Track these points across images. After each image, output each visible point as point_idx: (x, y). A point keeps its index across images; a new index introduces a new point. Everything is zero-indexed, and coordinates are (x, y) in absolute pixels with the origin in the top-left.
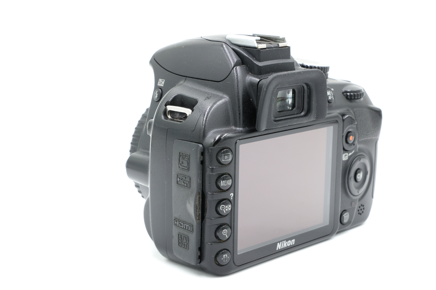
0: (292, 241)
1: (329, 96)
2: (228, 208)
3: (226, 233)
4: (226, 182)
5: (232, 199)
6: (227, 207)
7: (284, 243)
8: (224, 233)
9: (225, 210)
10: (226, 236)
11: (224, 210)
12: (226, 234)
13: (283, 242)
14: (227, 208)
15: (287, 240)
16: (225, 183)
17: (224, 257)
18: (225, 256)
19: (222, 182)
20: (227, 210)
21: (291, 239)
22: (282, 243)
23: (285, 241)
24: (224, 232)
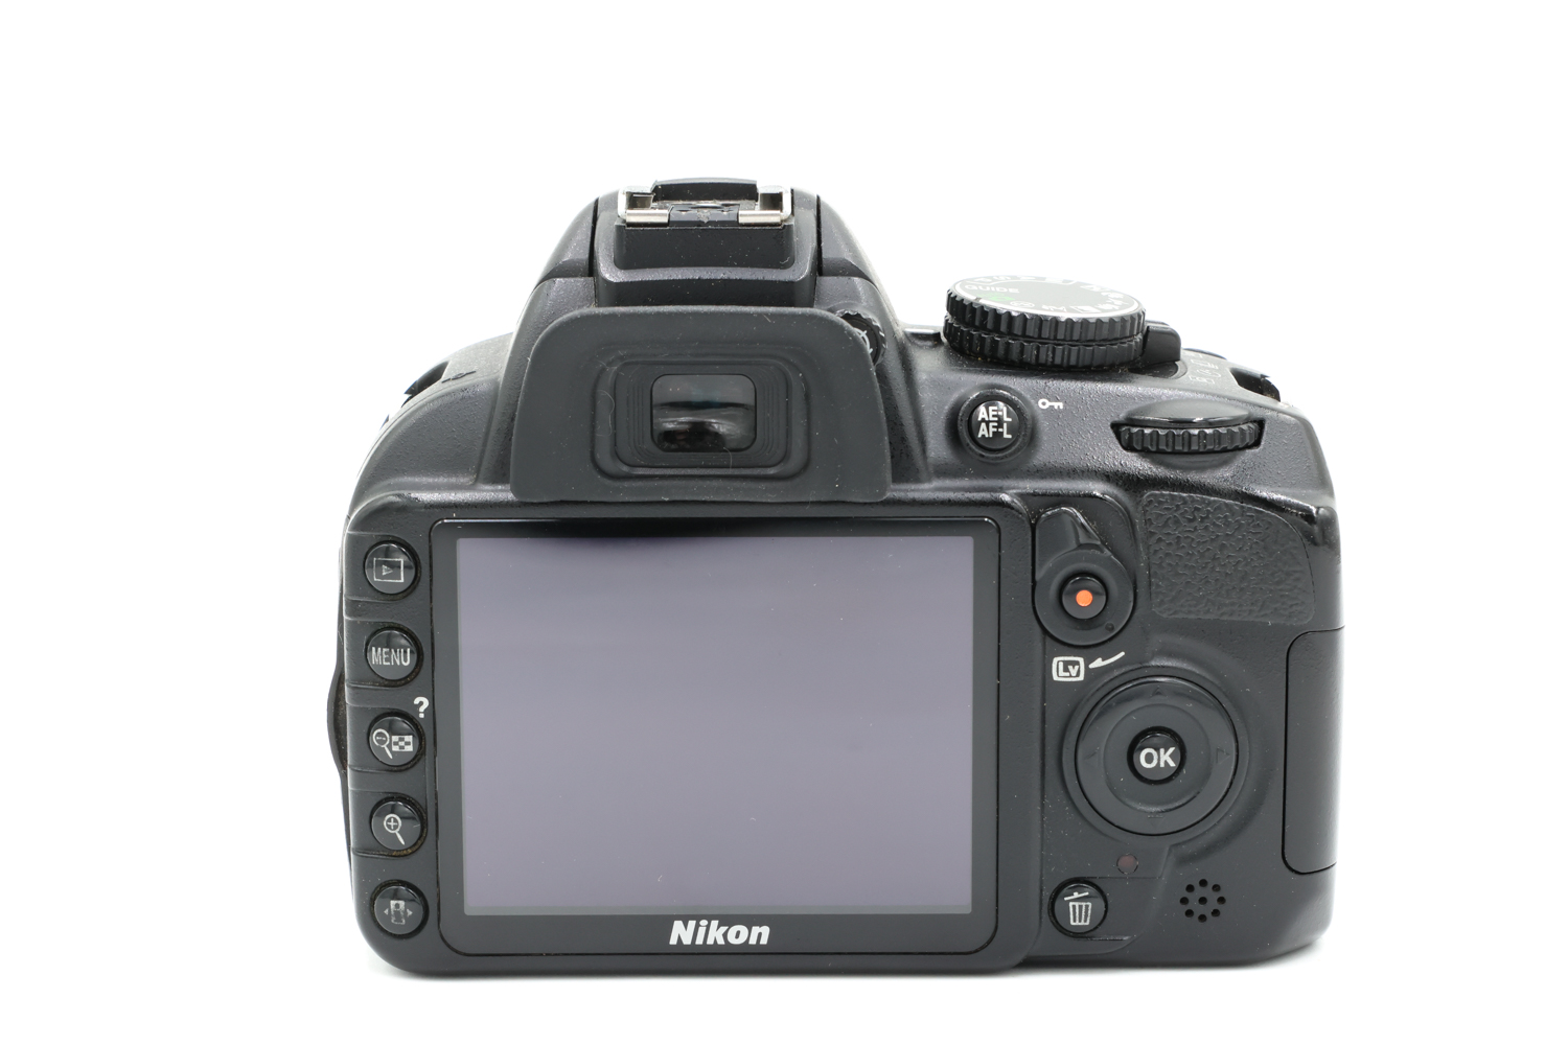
0: (756, 930)
1: (983, 425)
2: (402, 744)
3: (396, 827)
4: (389, 653)
5: (422, 716)
6: (395, 738)
7: (708, 927)
8: (389, 827)
9: (389, 747)
10: (399, 836)
11: (385, 746)
12: (396, 831)
13: (704, 922)
14: (396, 744)
15: (727, 921)
16: (385, 656)
17: (392, 907)
18: (397, 906)
19: (376, 651)
20: (395, 748)
21: (750, 921)
22: (697, 926)
23: (715, 923)
24: (389, 820)
